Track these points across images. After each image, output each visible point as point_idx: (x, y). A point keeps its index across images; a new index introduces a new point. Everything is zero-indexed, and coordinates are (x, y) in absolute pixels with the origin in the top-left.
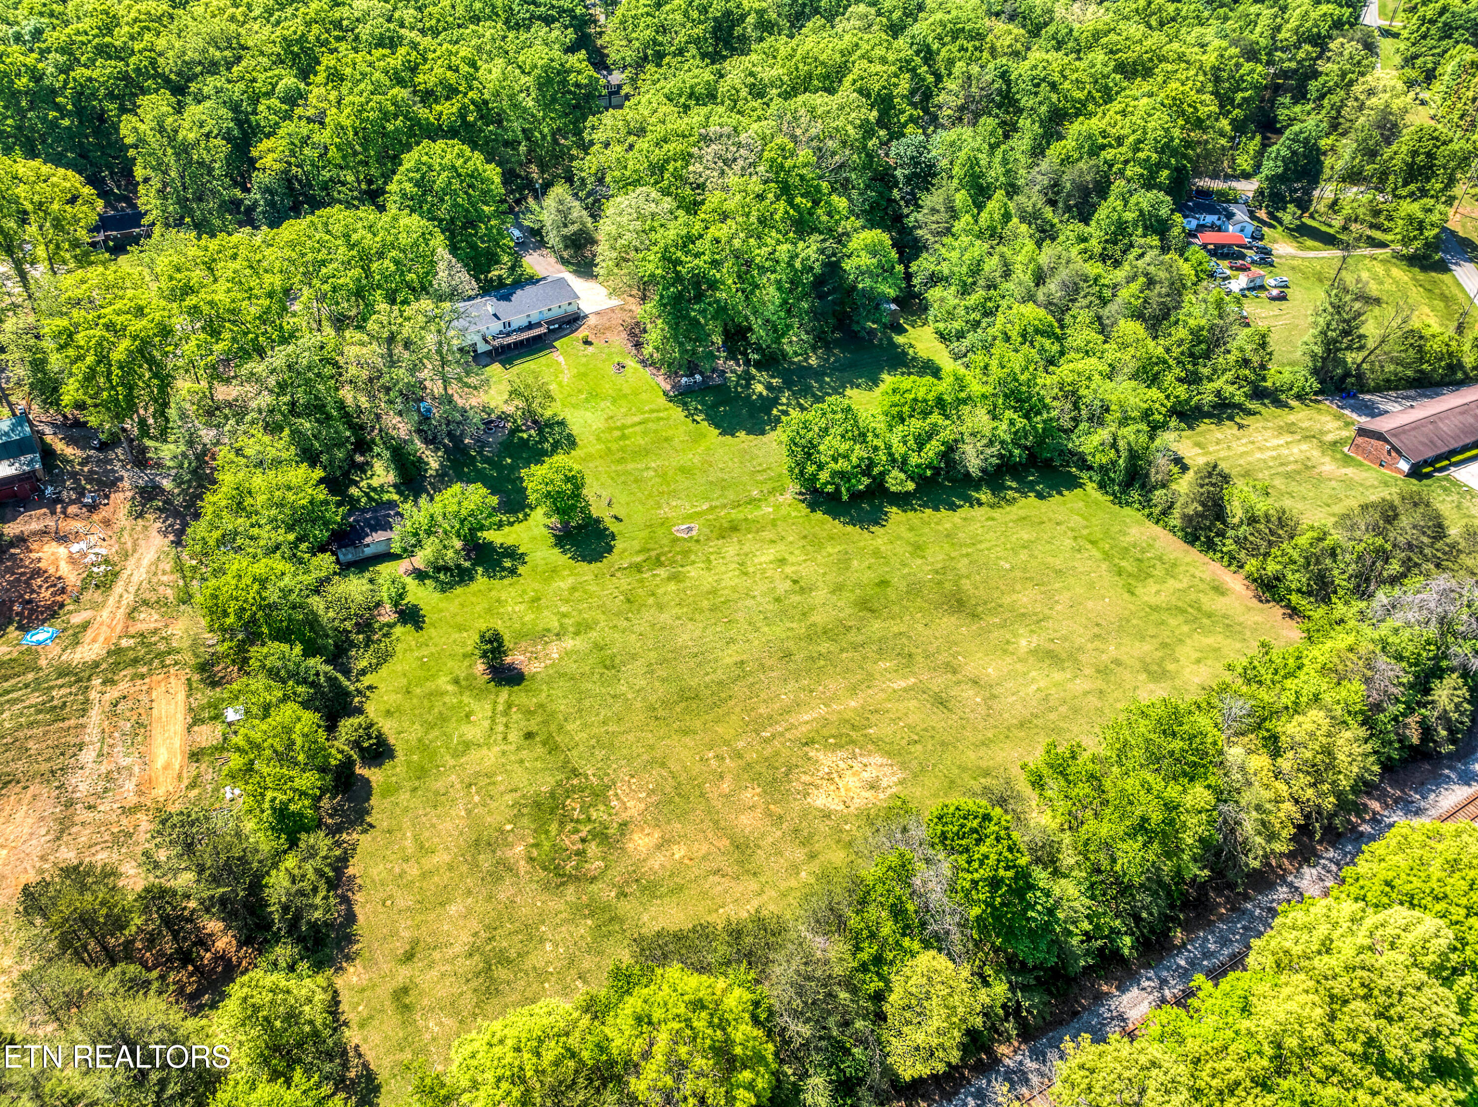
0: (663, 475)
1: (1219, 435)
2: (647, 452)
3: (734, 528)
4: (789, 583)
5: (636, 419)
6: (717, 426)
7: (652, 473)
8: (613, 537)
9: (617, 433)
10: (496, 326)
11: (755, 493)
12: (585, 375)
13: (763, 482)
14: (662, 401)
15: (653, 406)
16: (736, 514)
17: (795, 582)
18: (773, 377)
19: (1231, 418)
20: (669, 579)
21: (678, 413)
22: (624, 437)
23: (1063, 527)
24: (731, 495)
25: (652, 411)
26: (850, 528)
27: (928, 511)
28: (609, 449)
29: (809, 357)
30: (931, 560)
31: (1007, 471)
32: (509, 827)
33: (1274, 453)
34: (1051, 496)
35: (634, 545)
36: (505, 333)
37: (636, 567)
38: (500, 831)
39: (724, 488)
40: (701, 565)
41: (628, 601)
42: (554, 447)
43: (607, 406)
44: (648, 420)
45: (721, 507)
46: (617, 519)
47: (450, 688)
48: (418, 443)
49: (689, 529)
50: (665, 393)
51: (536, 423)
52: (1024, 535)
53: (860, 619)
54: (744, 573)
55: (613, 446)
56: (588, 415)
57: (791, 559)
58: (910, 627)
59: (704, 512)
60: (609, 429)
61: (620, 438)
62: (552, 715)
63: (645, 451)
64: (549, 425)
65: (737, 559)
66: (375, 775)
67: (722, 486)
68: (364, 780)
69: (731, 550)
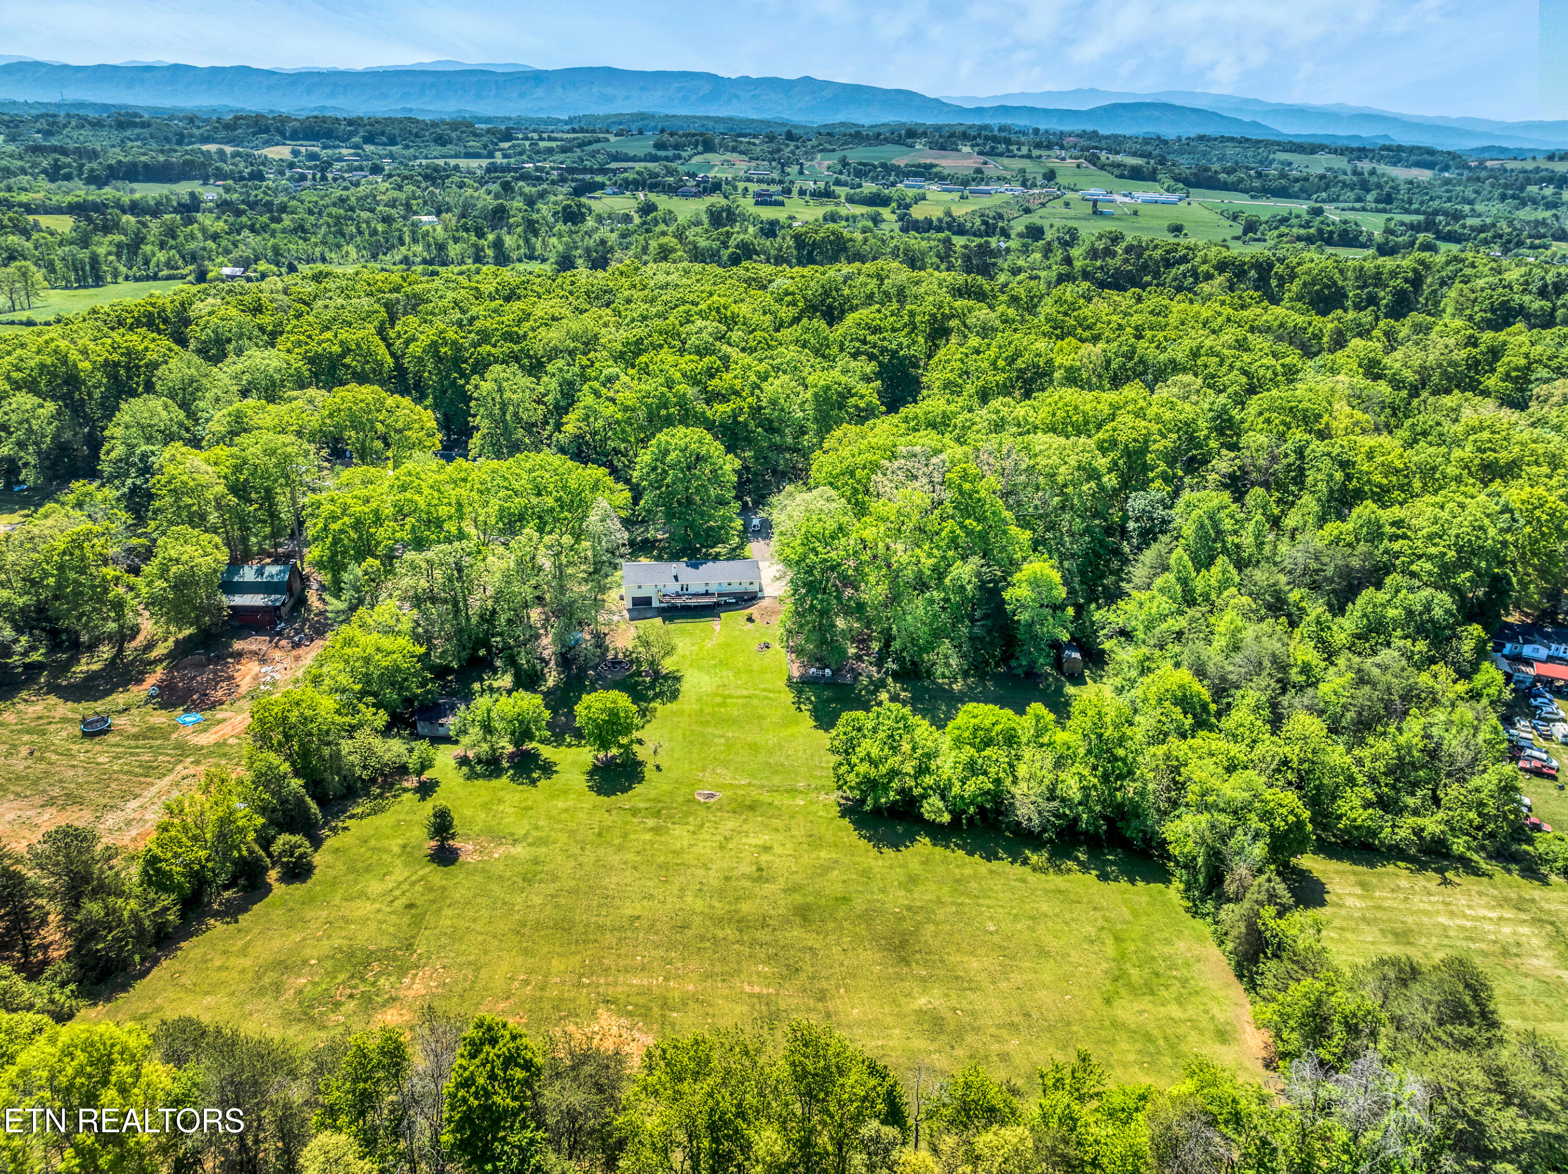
0: (729, 746)
1: (1404, 883)
2: (734, 722)
3: (752, 808)
4: (754, 868)
5: (745, 693)
6: (817, 719)
7: (723, 741)
8: (641, 780)
9: (719, 700)
10: (674, 587)
11: (801, 785)
12: (728, 645)
13: (817, 778)
14: (782, 683)
15: (769, 686)
16: (766, 797)
17: (760, 869)
18: (905, 690)
19: (1441, 871)
20: (651, 829)
21: (789, 697)
22: (723, 704)
23: (1098, 914)
24: (777, 780)
25: (765, 690)
26: (863, 842)
27: (961, 853)
28: (701, 711)
29: (956, 681)
30: (916, 895)
31: (1086, 842)
32: (313, 962)
33: (1469, 924)
34: (1116, 879)
35: (653, 794)
36: (678, 595)
37: (635, 812)
38: (305, 962)
39: (776, 772)
40: (691, 828)
41: (600, 835)
42: (656, 696)
43: (728, 675)
44: (756, 696)
45: (758, 787)
46: (658, 768)
47: (396, 849)
48: (552, 663)
49: (712, 796)
50: (790, 679)
51: (657, 673)
52: (1045, 907)
53: (786, 922)
54: (722, 847)
55: (707, 710)
56: (706, 678)
57: (778, 849)
58: (827, 947)
59: (739, 787)
60: (715, 695)
61: (719, 705)
62: (444, 898)
63: (732, 721)
64: (666, 677)
65: (728, 834)
66: (279, 889)
67: (776, 770)
68: (268, 889)
69: (730, 825)
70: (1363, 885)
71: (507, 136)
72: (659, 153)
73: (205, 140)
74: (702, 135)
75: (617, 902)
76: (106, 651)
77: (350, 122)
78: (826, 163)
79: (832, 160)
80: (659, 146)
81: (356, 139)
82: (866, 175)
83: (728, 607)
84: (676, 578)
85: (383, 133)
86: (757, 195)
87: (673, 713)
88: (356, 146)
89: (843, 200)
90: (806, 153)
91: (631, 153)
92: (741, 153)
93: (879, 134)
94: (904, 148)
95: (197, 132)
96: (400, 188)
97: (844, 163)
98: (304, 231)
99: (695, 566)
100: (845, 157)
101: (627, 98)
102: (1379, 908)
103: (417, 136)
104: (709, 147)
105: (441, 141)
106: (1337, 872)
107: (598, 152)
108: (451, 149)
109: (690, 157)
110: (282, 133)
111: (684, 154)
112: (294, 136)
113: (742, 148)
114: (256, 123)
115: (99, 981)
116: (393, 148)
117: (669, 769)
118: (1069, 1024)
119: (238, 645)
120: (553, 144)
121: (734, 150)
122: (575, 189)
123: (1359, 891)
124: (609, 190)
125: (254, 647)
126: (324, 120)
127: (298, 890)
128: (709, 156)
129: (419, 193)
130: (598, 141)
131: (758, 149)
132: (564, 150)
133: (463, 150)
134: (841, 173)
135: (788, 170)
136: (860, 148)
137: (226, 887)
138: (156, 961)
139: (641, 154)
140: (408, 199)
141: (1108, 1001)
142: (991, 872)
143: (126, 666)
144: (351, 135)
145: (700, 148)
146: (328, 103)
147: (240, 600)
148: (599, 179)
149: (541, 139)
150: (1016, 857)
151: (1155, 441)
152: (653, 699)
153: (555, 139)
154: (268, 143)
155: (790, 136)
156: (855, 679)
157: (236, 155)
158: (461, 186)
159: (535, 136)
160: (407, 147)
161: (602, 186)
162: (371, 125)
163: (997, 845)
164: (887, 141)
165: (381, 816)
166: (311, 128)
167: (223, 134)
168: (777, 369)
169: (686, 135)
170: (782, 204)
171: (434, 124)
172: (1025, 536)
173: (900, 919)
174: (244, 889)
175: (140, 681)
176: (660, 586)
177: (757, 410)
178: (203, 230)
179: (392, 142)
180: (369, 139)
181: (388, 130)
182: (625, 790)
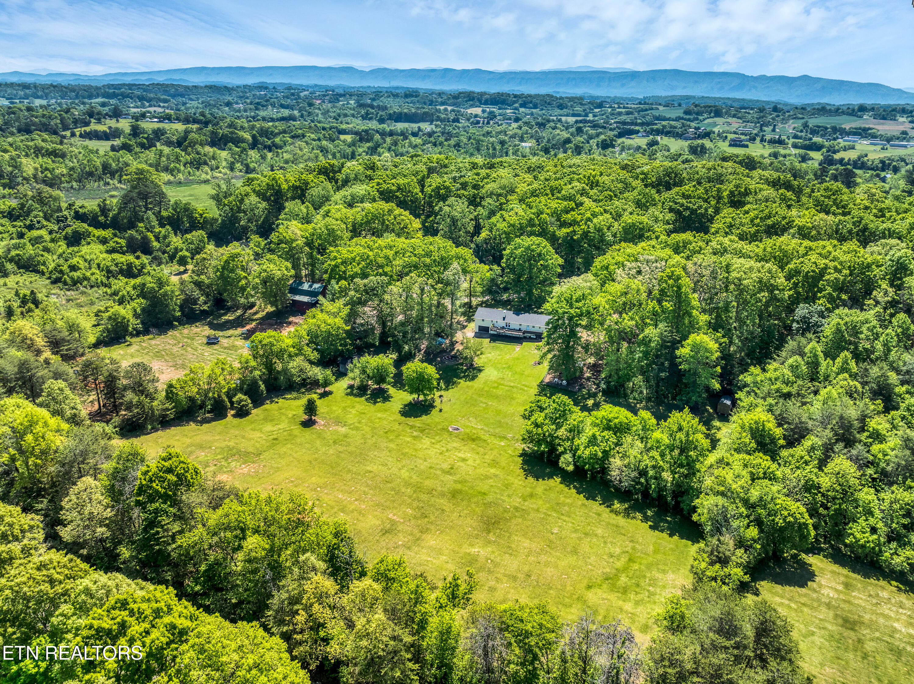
0: (486, 409)
3: (474, 440)
4: (450, 467)
5: (512, 384)
7: (484, 405)
8: (428, 414)
9: (496, 385)
10: (502, 323)
11: (509, 436)
12: (518, 359)
14: (536, 384)
15: (527, 384)
16: (486, 437)
17: (452, 468)
20: (414, 437)
21: (535, 391)
22: (497, 388)
24: (498, 430)
25: (524, 385)
28: (483, 389)
30: (526, 503)
31: (659, 507)
32: (213, 448)
35: (429, 421)
36: (503, 328)
37: (412, 427)
38: (210, 447)
39: (501, 426)
40: (433, 441)
41: (386, 433)
42: (464, 377)
43: (509, 374)
44: (517, 387)
45: (485, 431)
46: (441, 410)
47: (290, 416)
48: (422, 352)
49: (458, 429)
50: (542, 381)
51: (472, 365)
52: (600, 531)
53: (443, 495)
54: (441, 453)
55: (486, 389)
56: (495, 373)
57: (470, 462)
58: (452, 512)
59: (475, 428)
60: (495, 382)
61: (494, 388)
62: (293, 439)
63: (497, 397)
64: (474, 369)
65: (450, 448)
66: (229, 418)
67: (500, 424)
68: (225, 416)
69: (455, 445)
70: (847, 585)
71: (600, 105)
72: (685, 117)
73: (442, 104)
74: (715, 106)
75: (368, 463)
76: (239, 312)
77: (515, 96)
78: (793, 126)
79: (798, 124)
80: (686, 113)
81: (517, 105)
82: (818, 133)
83: (530, 340)
84: (504, 319)
85: (531, 102)
86: (732, 140)
87: (468, 387)
88: (516, 109)
89: (790, 146)
90: (783, 119)
91: (668, 116)
92: (738, 118)
93: (838, 109)
94: (856, 118)
95: (440, 100)
96: (520, 128)
97: (805, 125)
98: (459, 147)
99: (518, 315)
100: (807, 122)
101: (685, 87)
102: (849, 602)
103: (549, 104)
104: (718, 113)
105: (561, 107)
106: (833, 572)
107: (648, 115)
108: (565, 111)
109: (704, 120)
110: (480, 101)
111: (701, 118)
112: (486, 103)
113: (740, 115)
114: (469, 96)
115: (130, 431)
116: (534, 110)
117: (446, 412)
118: (551, 588)
119: (291, 319)
120: (623, 110)
121: (734, 116)
122: (619, 133)
123: (840, 587)
124: (640, 134)
125: (297, 321)
126: (502, 94)
127: (237, 421)
128: (717, 120)
129: (530, 131)
130: (652, 109)
131: (750, 116)
132: (628, 113)
133: (571, 112)
134: (801, 131)
135: (765, 128)
136: (823, 117)
137: (209, 412)
138: (157, 430)
139: (673, 116)
140: (523, 134)
141: (589, 587)
142: (583, 505)
143: (243, 320)
144: (515, 102)
145: (712, 114)
146: (516, 88)
147: (298, 298)
148: (637, 128)
149: (619, 108)
150: (607, 501)
151: (830, 274)
152: (461, 378)
153: (627, 108)
154: (472, 106)
155: (775, 109)
156: (580, 390)
157: (453, 111)
158: (554, 128)
159: (616, 106)
160: (542, 110)
161: (637, 132)
162: (526, 97)
163: (599, 493)
164: (843, 113)
165: (297, 401)
166: (495, 98)
167: (452, 101)
168: (606, 211)
169: (705, 107)
170: (747, 146)
171: (561, 98)
172: (704, 318)
173: (506, 511)
174: (215, 415)
175: (243, 327)
176: (494, 322)
177: (586, 234)
178: (410, 143)
179: (535, 107)
180: (523, 105)
181: (534, 100)
182: (416, 417)
